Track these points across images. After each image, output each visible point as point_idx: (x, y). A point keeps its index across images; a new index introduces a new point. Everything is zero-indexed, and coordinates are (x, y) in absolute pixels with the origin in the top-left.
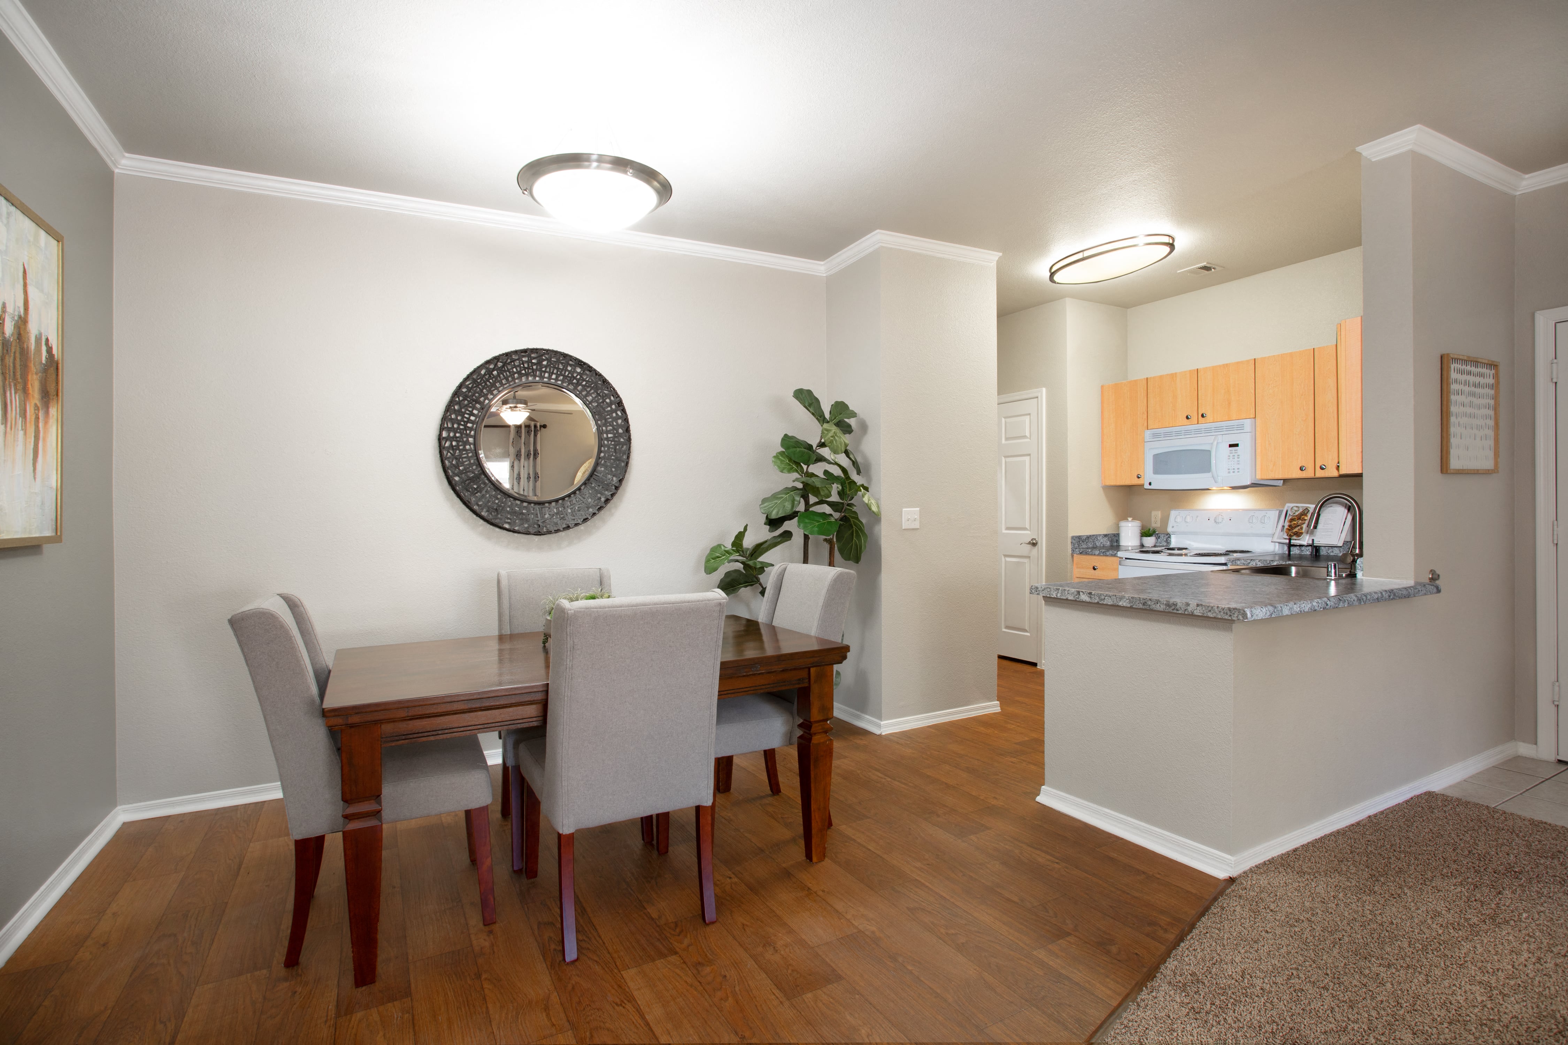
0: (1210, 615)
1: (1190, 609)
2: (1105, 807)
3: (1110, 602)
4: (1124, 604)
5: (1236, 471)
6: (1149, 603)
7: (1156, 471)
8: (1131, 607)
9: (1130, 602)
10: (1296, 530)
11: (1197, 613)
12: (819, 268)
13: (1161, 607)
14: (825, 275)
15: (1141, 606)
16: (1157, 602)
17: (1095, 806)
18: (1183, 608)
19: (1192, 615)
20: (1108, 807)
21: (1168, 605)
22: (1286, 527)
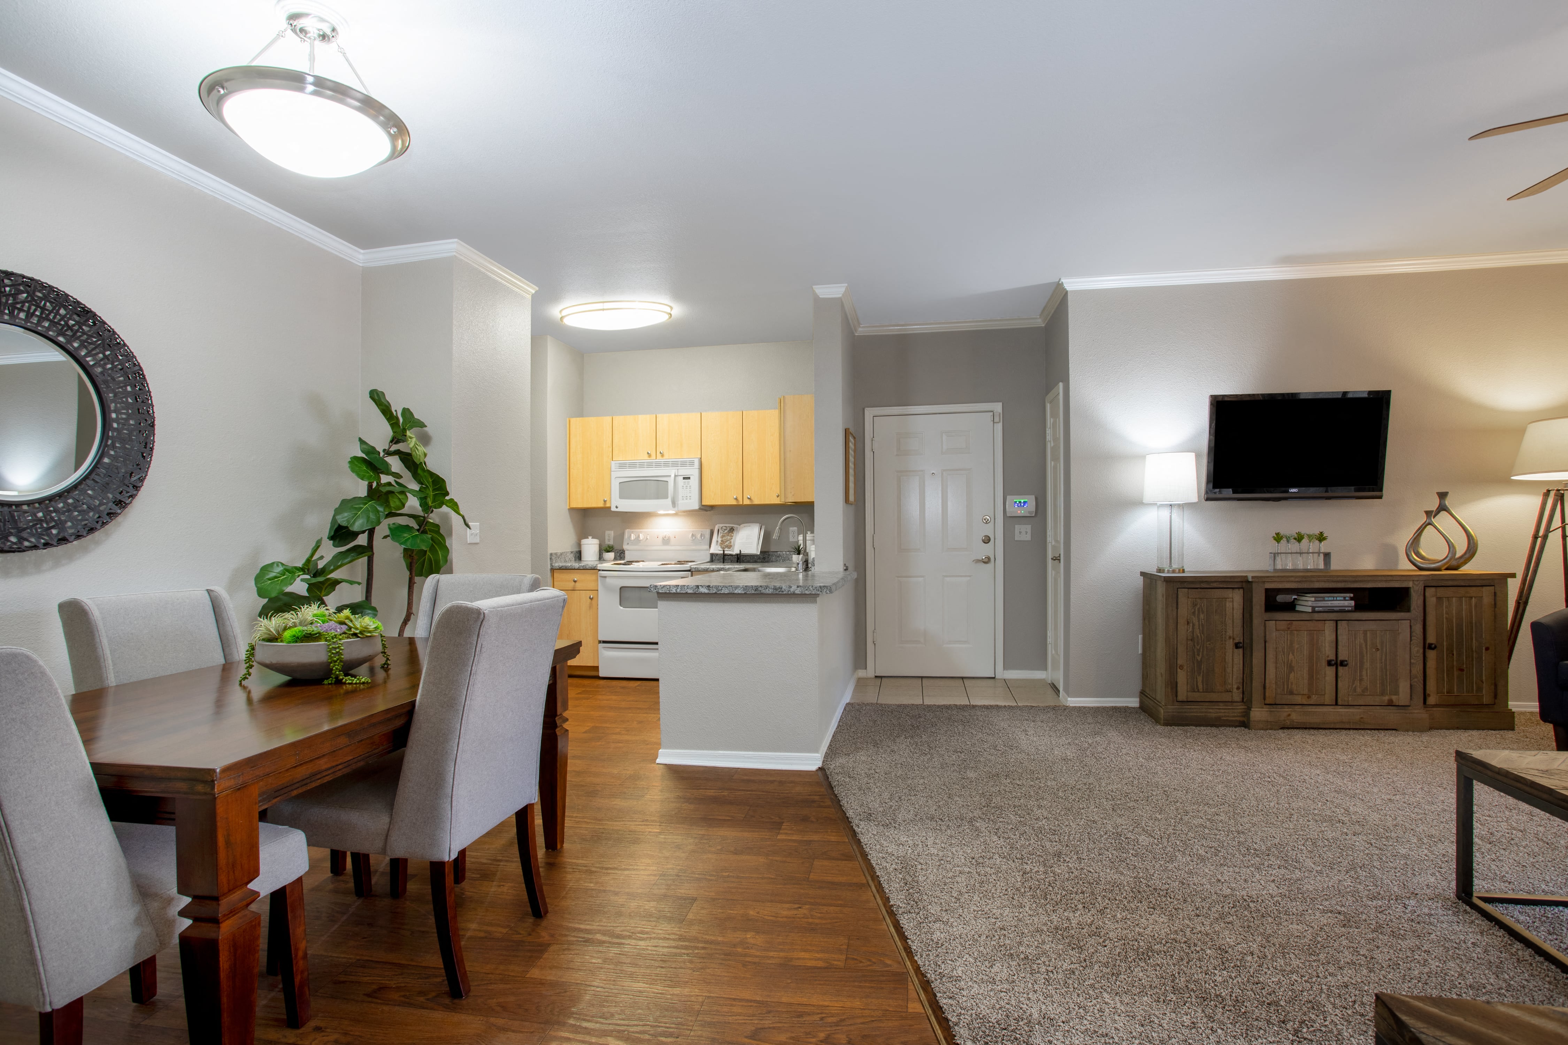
0: (807, 592)
1: (792, 590)
2: (719, 750)
3: (727, 591)
4: (739, 592)
5: (688, 498)
6: (760, 589)
7: (622, 497)
8: (745, 593)
9: (744, 590)
10: (727, 543)
11: (797, 592)
12: (359, 257)
13: (771, 591)
14: (361, 265)
15: (753, 592)
16: (767, 587)
17: (713, 752)
18: (787, 589)
19: (794, 594)
20: (722, 750)
21: (775, 589)
22: (720, 542)
